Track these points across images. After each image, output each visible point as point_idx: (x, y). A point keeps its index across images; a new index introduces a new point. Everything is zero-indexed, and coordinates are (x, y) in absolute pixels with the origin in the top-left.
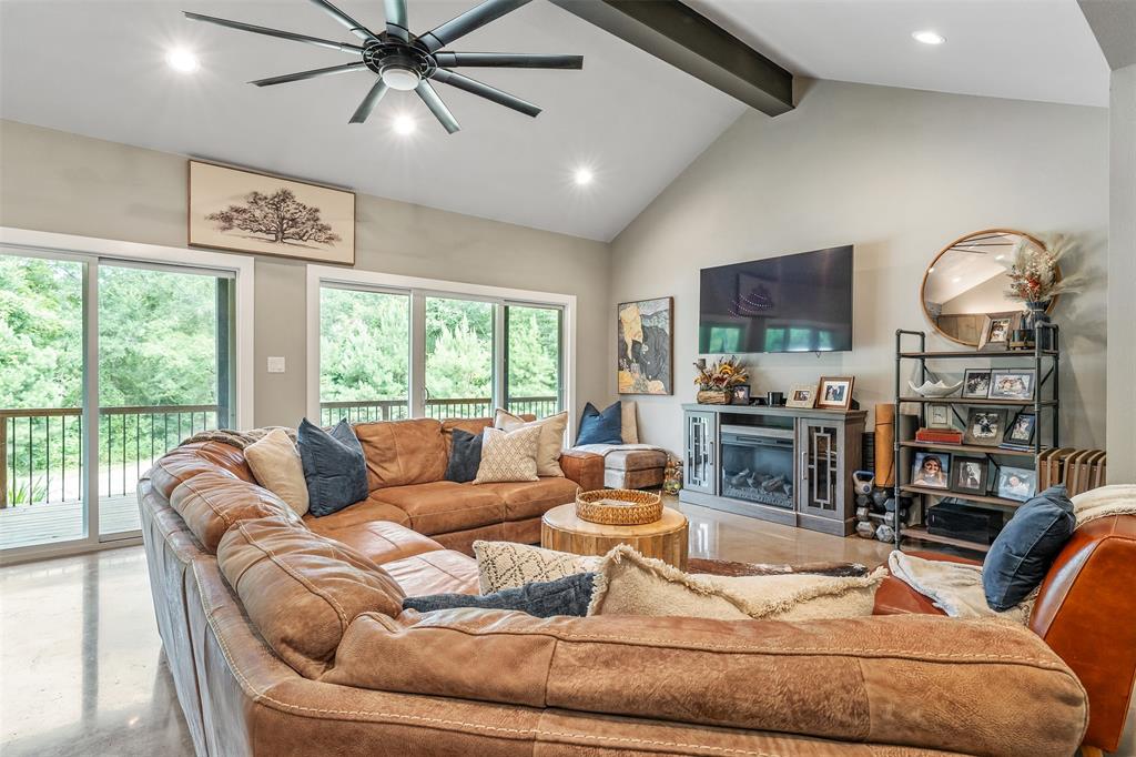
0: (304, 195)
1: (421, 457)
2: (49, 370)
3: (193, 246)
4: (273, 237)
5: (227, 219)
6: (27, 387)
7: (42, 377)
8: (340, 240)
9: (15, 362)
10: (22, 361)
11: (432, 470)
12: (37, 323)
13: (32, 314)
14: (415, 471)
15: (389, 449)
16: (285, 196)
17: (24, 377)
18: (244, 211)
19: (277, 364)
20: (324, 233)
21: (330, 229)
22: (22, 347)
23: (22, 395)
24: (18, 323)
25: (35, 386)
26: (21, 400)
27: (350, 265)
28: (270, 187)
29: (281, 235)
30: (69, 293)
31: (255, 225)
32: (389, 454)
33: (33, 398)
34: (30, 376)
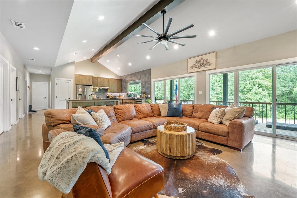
0: (205, 57)
1: (203, 113)
3: (188, 73)
4: (199, 68)
5: (192, 67)
8: (212, 64)
11: (205, 116)
14: (200, 116)
15: (197, 110)
16: (201, 59)
18: (195, 65)
19: (200, 92)
20: (209, 63)
21: (210, 62)
24: (260, 86)
27: (215, 69)
28: (198, 59)
29: (201, 67)
31: (196, 67)
32: (197, 111)
34: (261, 97)
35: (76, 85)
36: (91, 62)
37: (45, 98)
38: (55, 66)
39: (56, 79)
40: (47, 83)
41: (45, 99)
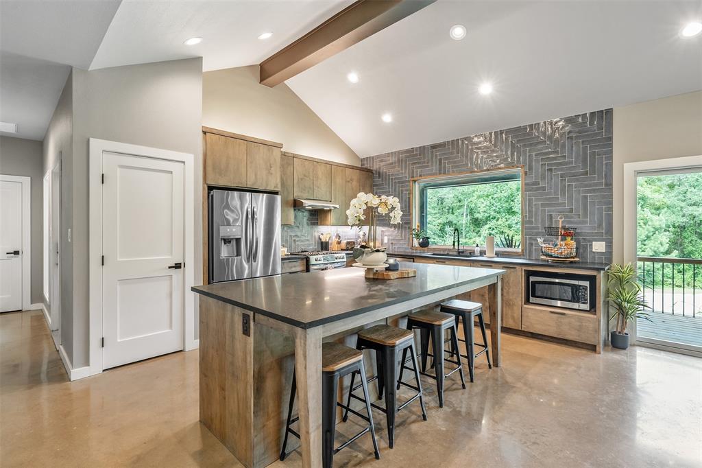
2: (661, 228)
6: (648, 237)
7: (657, 232)
9: (642, 224)
10: (645, 224)
12: (651, 201)
13: (650, 196)
17: (647, 232)
22: (646, 216)
23: (645, 243)
24: (642, 203)
25: (652, 238)
26: (645, 245)
30: (669, 182)
33: (651, 244)
34: (650, 232)
35: (210, 188)
36: (262, 80)
37: (16, 253)
38: (90, 69)
39: (96, 145)
40: (26, 181)
41: (17, 259)
